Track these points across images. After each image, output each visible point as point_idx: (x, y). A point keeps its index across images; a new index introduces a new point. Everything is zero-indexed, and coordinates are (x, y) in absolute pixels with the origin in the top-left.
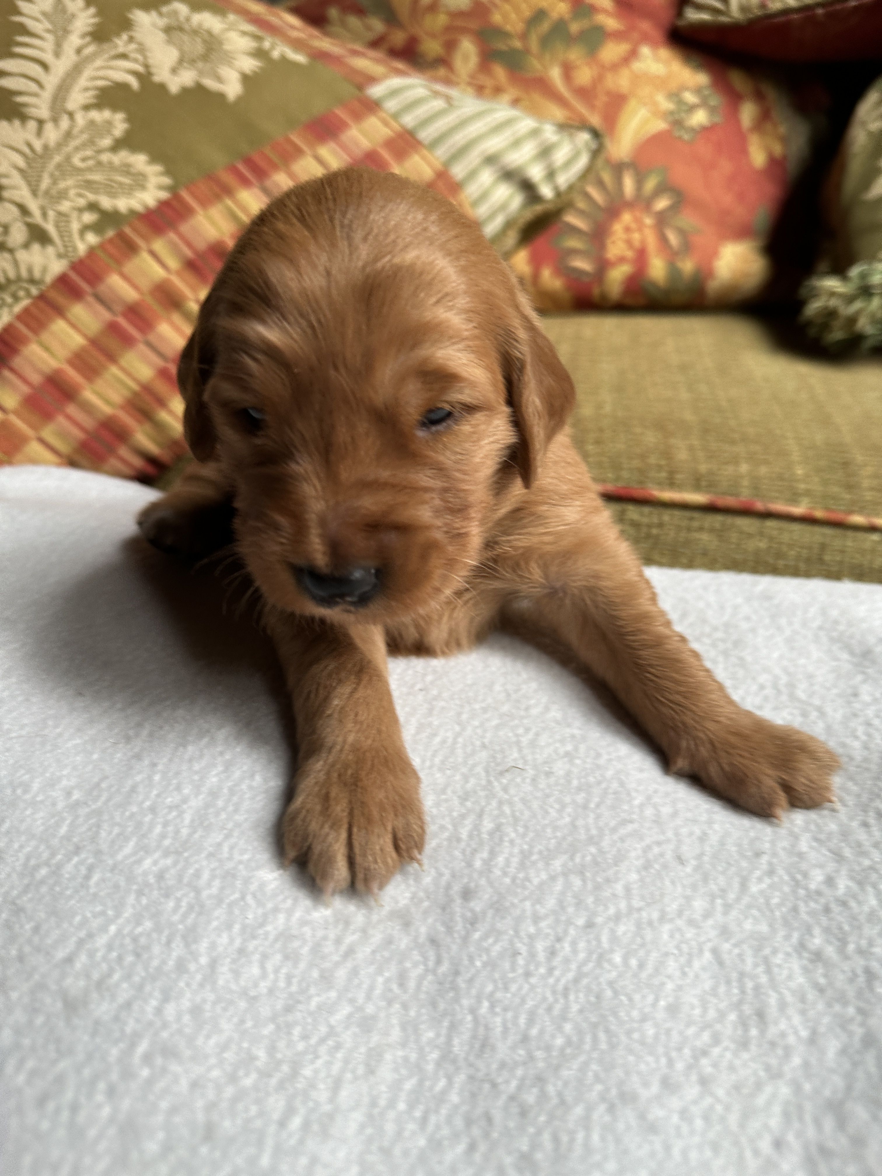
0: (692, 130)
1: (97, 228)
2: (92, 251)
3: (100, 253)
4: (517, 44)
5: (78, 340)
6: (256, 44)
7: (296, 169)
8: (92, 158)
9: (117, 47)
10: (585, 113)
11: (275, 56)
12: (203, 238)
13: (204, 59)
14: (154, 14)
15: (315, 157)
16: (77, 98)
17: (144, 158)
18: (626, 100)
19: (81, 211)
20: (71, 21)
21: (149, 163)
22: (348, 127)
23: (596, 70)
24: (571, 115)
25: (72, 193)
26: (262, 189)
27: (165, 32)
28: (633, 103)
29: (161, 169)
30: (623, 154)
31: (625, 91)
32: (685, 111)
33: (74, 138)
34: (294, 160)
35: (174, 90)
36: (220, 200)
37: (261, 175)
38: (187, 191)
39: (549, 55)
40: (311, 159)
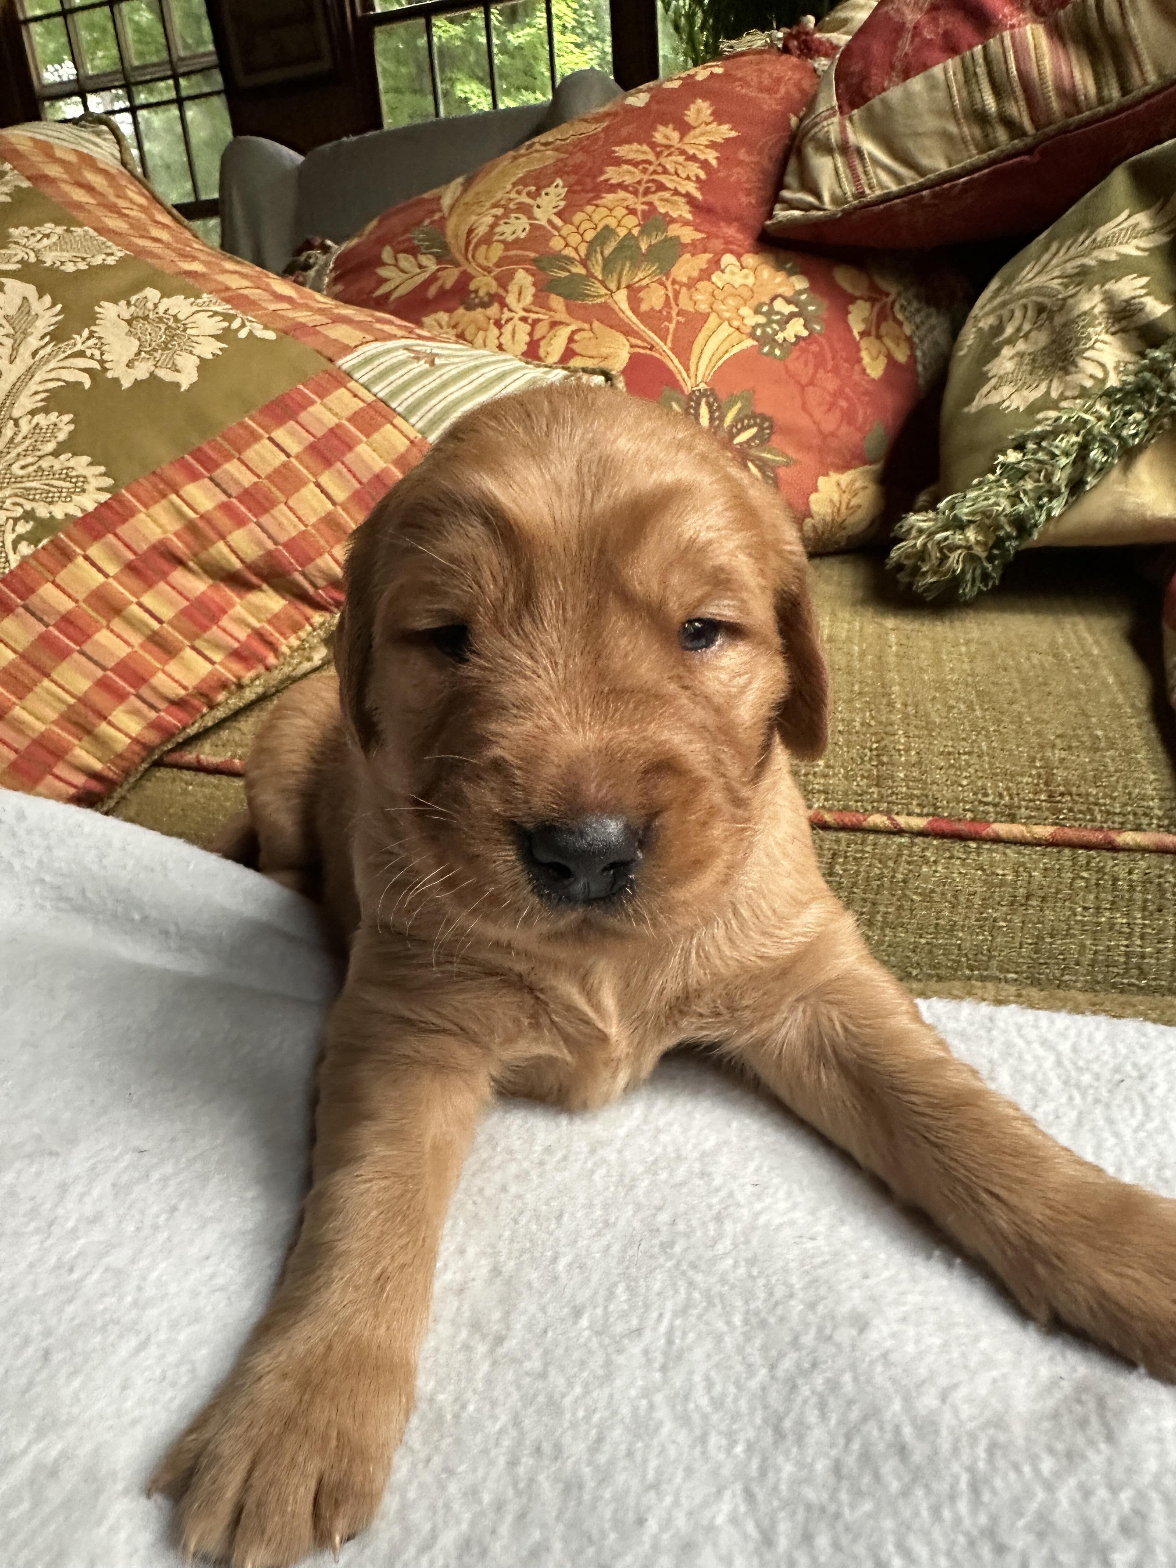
0: (786, 343)
1: (32, 538)
3: (33, 563)
4: (579, 269)
5: (8, 655)
6: (226, 324)
7: (250, 454)
8: (32, 464)
9: (75, 345)
10: (656, 338)
11: (243, 334)
12: (145, 538)
13: (165, 347)
14: (123, 303)
15: (271, 439)
16: (25, 402)
17: (86, 459)
18: (704, 318)
19: (16, 520)
20: (32, 323)
21: (91, 464)
22: (312, 403)
23: (670, 287)
24: (639, 342)
25: (8, 502)
26: (212, 479)
27: (129, 322)
28: (713, 320)
29: (102, 469)
30: (699, 379)
31: (703, 307)
32: (777, 322)
33: (17, 445)
34: (248, 445)
35: (126, 384)
36: (164, 496)
37: (211, 465)
38: (127, 490)
39: (615, 276)
40: (267, 442)
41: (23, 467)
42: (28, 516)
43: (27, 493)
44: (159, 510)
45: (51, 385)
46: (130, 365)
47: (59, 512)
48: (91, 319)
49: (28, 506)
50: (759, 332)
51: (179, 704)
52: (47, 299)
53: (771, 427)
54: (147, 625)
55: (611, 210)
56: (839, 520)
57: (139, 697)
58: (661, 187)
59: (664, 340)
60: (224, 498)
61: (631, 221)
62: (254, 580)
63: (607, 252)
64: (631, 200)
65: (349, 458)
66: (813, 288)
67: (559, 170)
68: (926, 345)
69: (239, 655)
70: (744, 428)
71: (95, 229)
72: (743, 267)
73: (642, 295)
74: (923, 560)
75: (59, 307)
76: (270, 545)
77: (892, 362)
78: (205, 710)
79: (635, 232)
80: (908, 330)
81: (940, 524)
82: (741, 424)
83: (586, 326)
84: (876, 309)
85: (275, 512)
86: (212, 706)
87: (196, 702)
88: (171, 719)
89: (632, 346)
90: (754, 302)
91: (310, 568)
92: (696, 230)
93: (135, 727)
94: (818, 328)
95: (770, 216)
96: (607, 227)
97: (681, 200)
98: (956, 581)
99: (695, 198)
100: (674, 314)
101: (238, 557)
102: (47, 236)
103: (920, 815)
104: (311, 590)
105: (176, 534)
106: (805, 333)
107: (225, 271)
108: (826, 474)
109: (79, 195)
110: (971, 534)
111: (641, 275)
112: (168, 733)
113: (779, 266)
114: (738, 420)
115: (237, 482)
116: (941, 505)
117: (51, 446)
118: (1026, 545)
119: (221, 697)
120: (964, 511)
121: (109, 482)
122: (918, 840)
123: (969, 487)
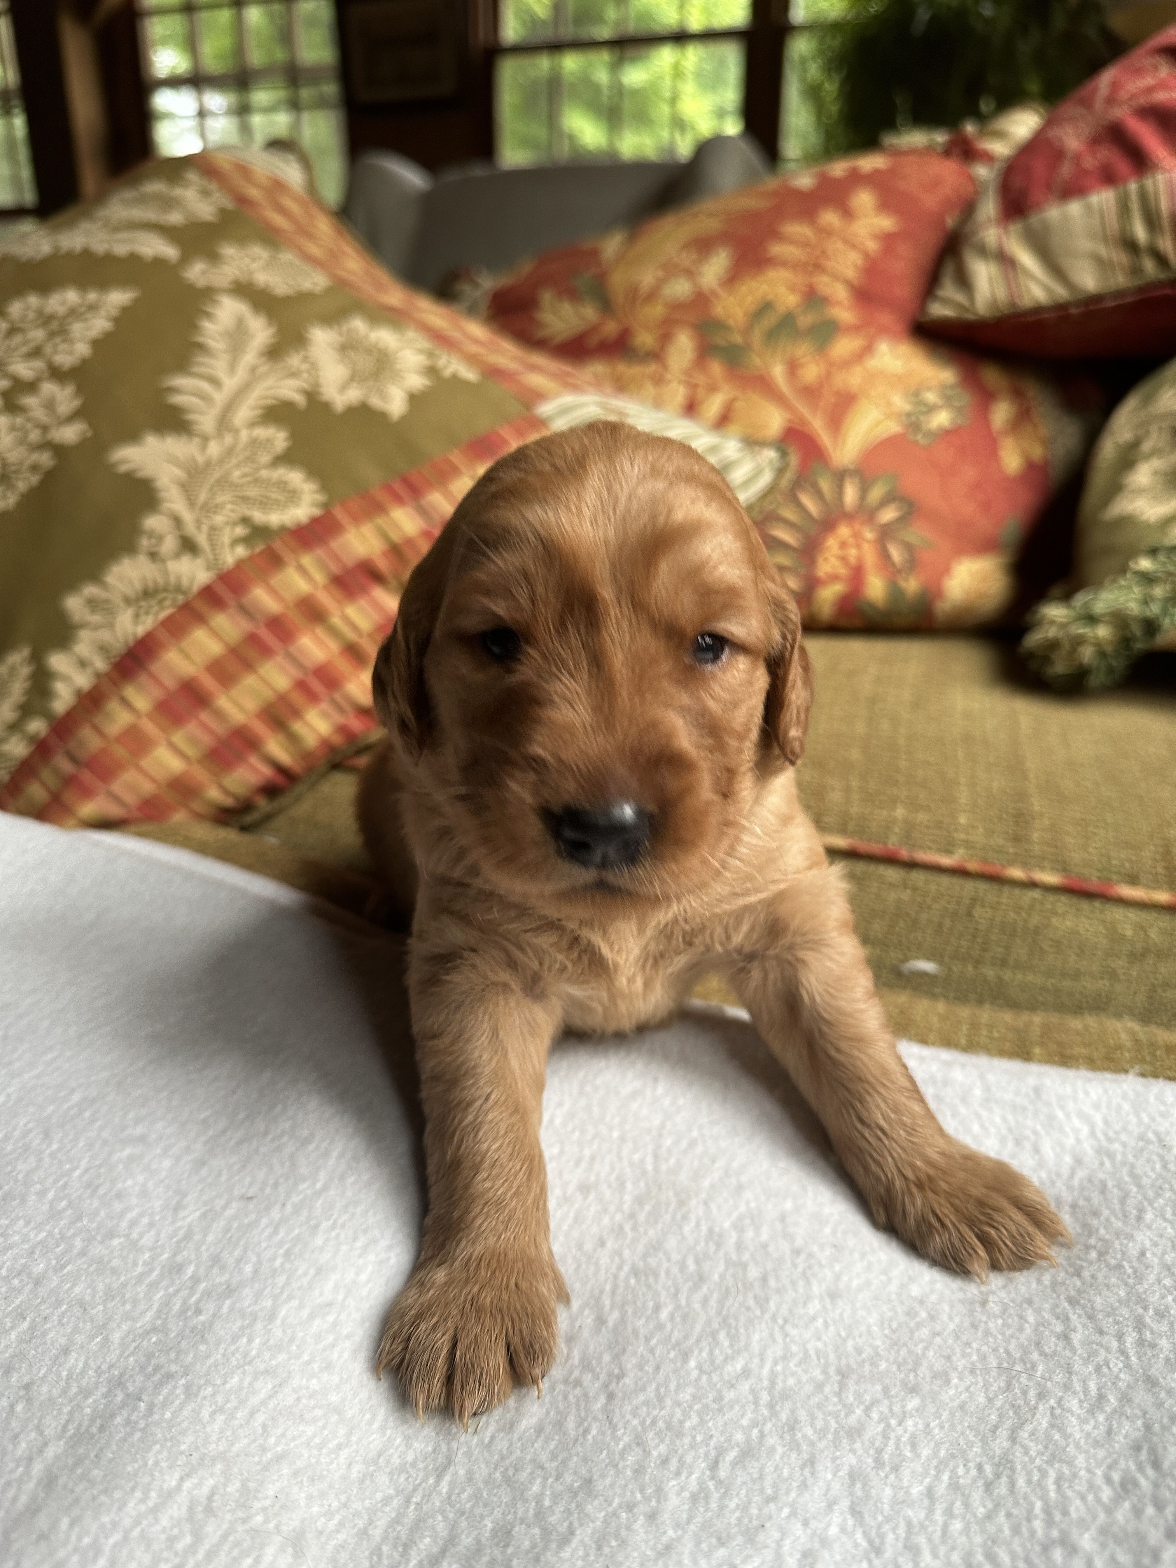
0: (929, 434)
2: (240, 564)
3: (248, 565)
4: (738, 339)
5: (217, 649)
6: (431, 361)
7: (451, 489)
8: (250, 474)
9: (289, 365)
10: (806, 414)
11: (447, 373)
12: (353, 554)
13: (376, 376)
14: (334, 329)
16: (244, 415)
17: (301, 475)
18: (855, 398)
19: (233, 524)
20: (247, 340)
21: (305, 479)
23: (823, 367)
26: (416, 507)
27: (340, 349)
28: (863, 401)
29: (316, 485)
31: (855, 388)
33: (235, 455)
34: (450, 479)
35: (339, 408)
36: (372, 516)
37: (417, 492)
38: (339, 507)
41: (243, 477)
44: (367, 530)
45: (267, 401)
46: (343, 388)
47: (274, 520)
48: (303, 341)
49: (246, 512)
52: (262, 319)
55: (771, 287)
57: (332, 701)
58: (821, 271)
64: (791, 280)
66: (963, 382)
72: (896, 356)
73: (799, 370)
74: (1054, 651)
75: (274, 327)
77: (1027, 457)
79: (796, 309)
80: (1042, 433)
83: (744, 396)
89: (785, 417)
92: (855, 313)
96: (768, 302)
97: (839, 286)
99: (853, 286)
102: (255, 258)
108: (960, 559)
109: (279, 220)
111: (800, 352)
112: (352, 739)
116: (1075, 600)
117: (266, 459)
118: (1150, 646)
120: (1098, 608)
121: (322, 498)
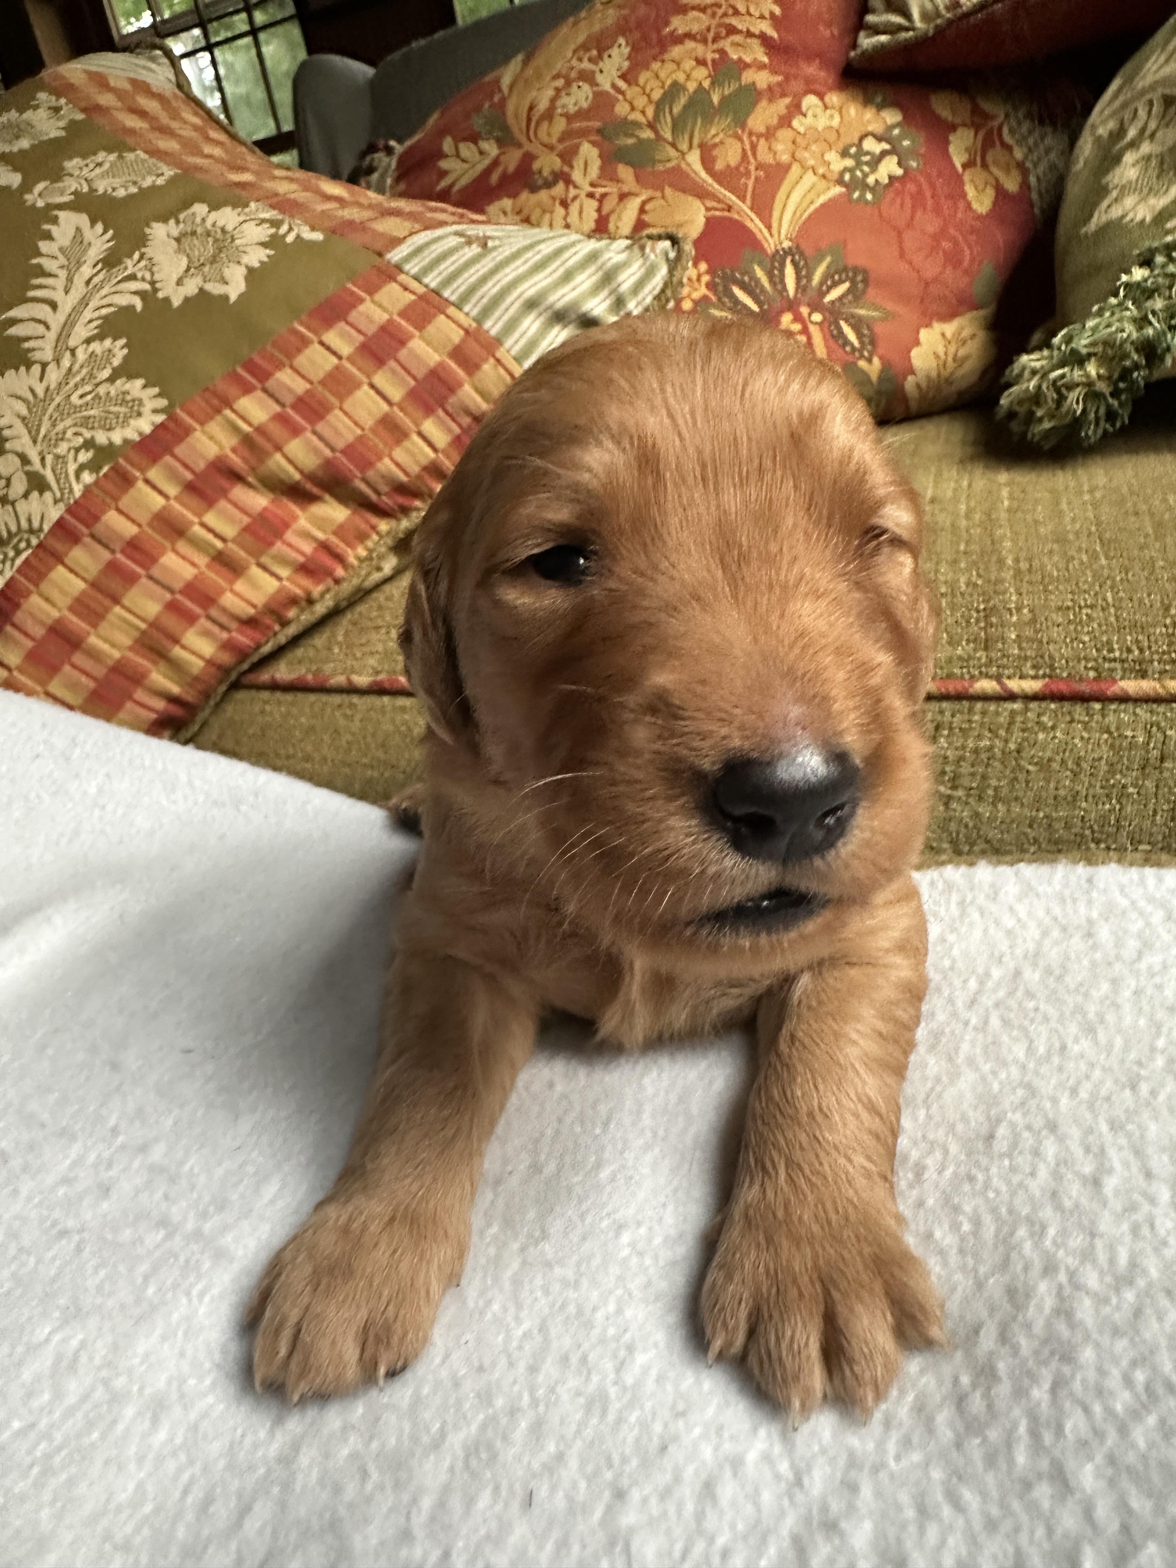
0: (879, 186)
1: (93, 466)
2: (87, 491)
3: (96, 491)
4: (647, 134)
5: (79, 585)
6: (273, 230)
7: (301, 360)
8: (90, 392)
9: (126, 268)
10: (734, 198)
11: (290, 239)
12: (202, 456)
13: (214, 260)
14: (172, 222)
15: (322, 343)
16: (81, 332)
17: (139, 382)
18: (785, 169)
19: (77, 450)
20: (85, 251)
21: (145, 387)
22: (361, 301)
23: (745, 138)
24: (715, 204)
25: (69, 434)
26: (265, 390)
27: (178, 240)
28: (795, 169)
29: (156, 390)
30: (783, 236)
31: (785, 158)
32: (867, 163)
33: (74, 376)
34: (299, 351)
35: (176, 302)
36: (218, 411)
37: (263, 376)
38: (182, 409)
39: (687, 137)
40: (317, 346)
41: (82, 396)
42: (89, 444)
43: (86, 423)
44: (215, 427)
45: (104, 311)
46: (179, 282)
47: (117, 437)
48: (142, 241)
49: (88, 434)
50: (847, 177)
51: (250, 622)
52: (99, 227)
53: (865, 281)
54: (213, 546)
55: (678, 64)
56: (945, 374)
57: (209, 618)
58: (732, 30)
59: (743, 199)
60: (278, 409)
61: (701, 73)
62: (315, 490)
63: (676, 110)
64: (700, 49)
65: (403, 354)
66: (908, 119)
67: (622, 29)
68: (1041, 169)
69: (307, 569)
70: (835, 284)
71: (146, 152)
72: (826, 107)
73: (715, 152)
74: (1038, 404)
75: (111, 232)
76: (328, 453)
77: (1000, 191)
78: (277, 627)
79: (706, 84)
80: (1018, 154)
81: (1055, 361)
82: (831, 280)
83: (658, 194)
84: (980, 136)
85: (330, 417)
86: (284, 623)
87: (268, 621)
88: (243, 639)
89: (708, 209)
90: (841, 146)
91: (370, 474)
92: (774, 72)
93: (207, 648)
94: (914, 164)
95: (854, 45)
96: (675, 84)
97: (755, 43)
98: (1077, 422)
99: (771, 38)
100: (752, 168)
101: (296, 468)
102: (99, 165)
103: (1035, 677)
104: (374, 497)
105: (234, 450)
106: (899, 172)
107: (275, 178)
108: (928, 325)
109: (132, 122)
110: (1092, 369)
111: (713, 131)
112: (242, 654)
113: (867, 101)
114: (826, 276)
115: (290, 390)
116: (1056, 340)
117: (106, 373)
118: (1157, 375)
119: (291, 613)
120: (1082, 343)
121: (163, 403)
122: (1033, 705)
123: (1088, 315)
